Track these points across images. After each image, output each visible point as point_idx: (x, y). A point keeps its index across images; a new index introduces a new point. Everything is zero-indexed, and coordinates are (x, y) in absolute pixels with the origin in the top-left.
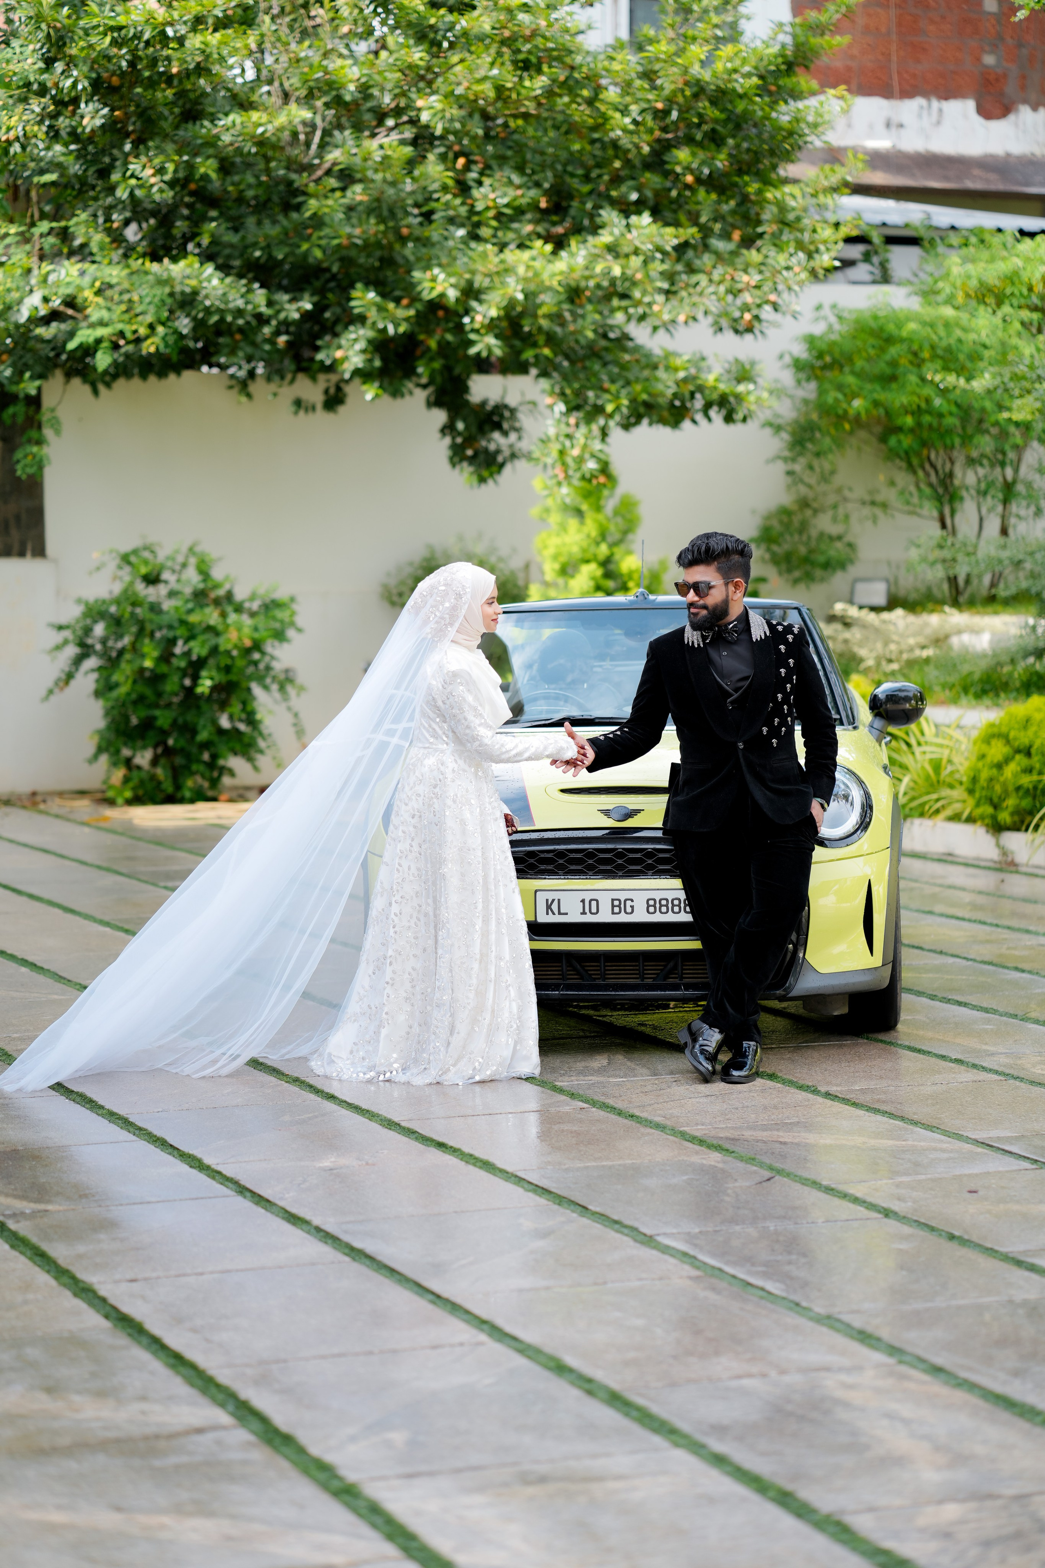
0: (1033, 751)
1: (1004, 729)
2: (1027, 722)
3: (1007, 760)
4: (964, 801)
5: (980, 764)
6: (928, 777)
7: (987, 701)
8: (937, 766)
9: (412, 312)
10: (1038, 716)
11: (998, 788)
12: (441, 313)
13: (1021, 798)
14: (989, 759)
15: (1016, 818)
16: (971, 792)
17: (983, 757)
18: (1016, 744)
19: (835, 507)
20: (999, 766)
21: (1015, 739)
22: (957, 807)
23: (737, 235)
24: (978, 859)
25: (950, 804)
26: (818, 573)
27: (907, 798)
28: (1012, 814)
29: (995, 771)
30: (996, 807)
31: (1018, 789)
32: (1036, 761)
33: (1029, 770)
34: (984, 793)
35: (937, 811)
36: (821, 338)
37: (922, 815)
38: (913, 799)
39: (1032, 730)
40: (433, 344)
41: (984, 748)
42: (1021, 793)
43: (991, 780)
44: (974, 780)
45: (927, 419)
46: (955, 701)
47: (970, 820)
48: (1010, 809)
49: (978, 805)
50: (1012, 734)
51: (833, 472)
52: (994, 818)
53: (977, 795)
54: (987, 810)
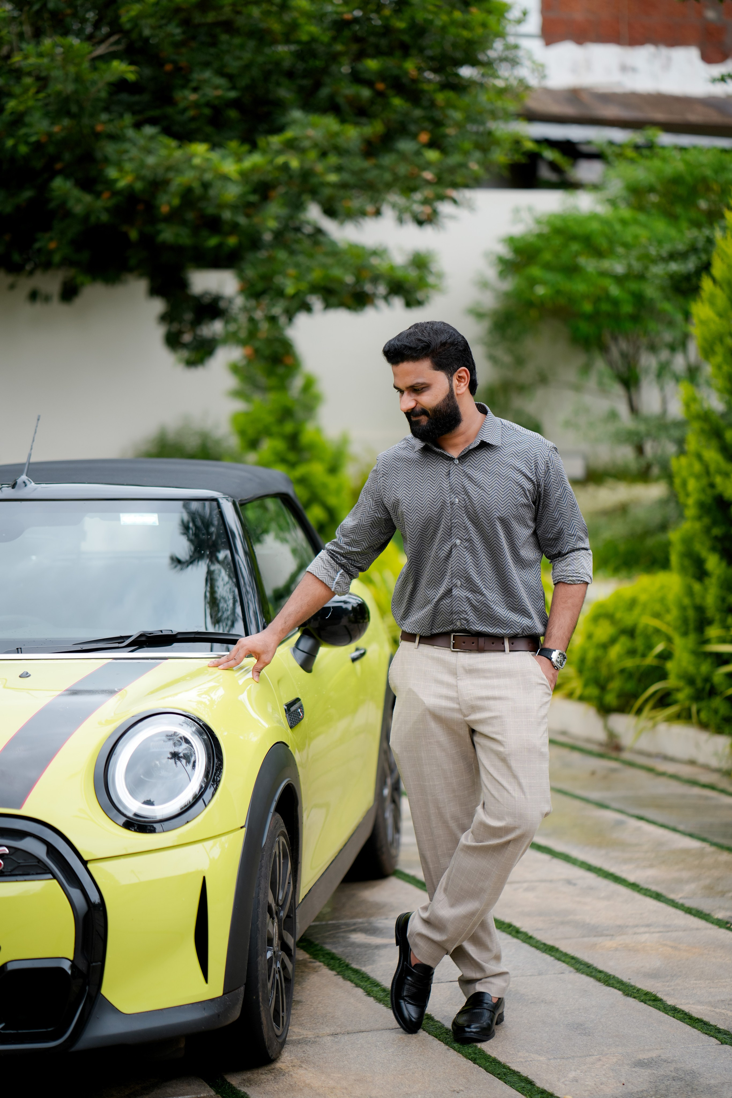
0: (638, 631)
1: (611, 610)
2: (632, 604)
3: (613, 641)
4: (577, 680)
5: (588, 644)
9: (110, 203)
10: (643, 598)
11: (604, 670)
12: (141, 207)
13: (625, 682)
14: (596, 639)
15: (621, 700)
16: (580, 671)
17: (590, 636)
18: (622, 625)
20: (605, 646)
21: (621, 620)
22: (572, 684)
23: (424, 137)
24: (588, 740)
25: (566, 682)
28: (618, 697)
29: (600, 653)
30: (603, 688)
31: (622, 671)
32: (639, 643)
33: (632, 652)
34: (592, 674)
39: (637, 611)
40: (134, 235)
41: (593, 628)
42: (625, 675)
43: (597, 660)
44: (582, 661)
45: (605, 307)
47: (582, 699)
48: (616, 692)
49: (586, 685)
50: (618, 615)
52: (601, 699)
53: (586, 674)
54: (593, 691)
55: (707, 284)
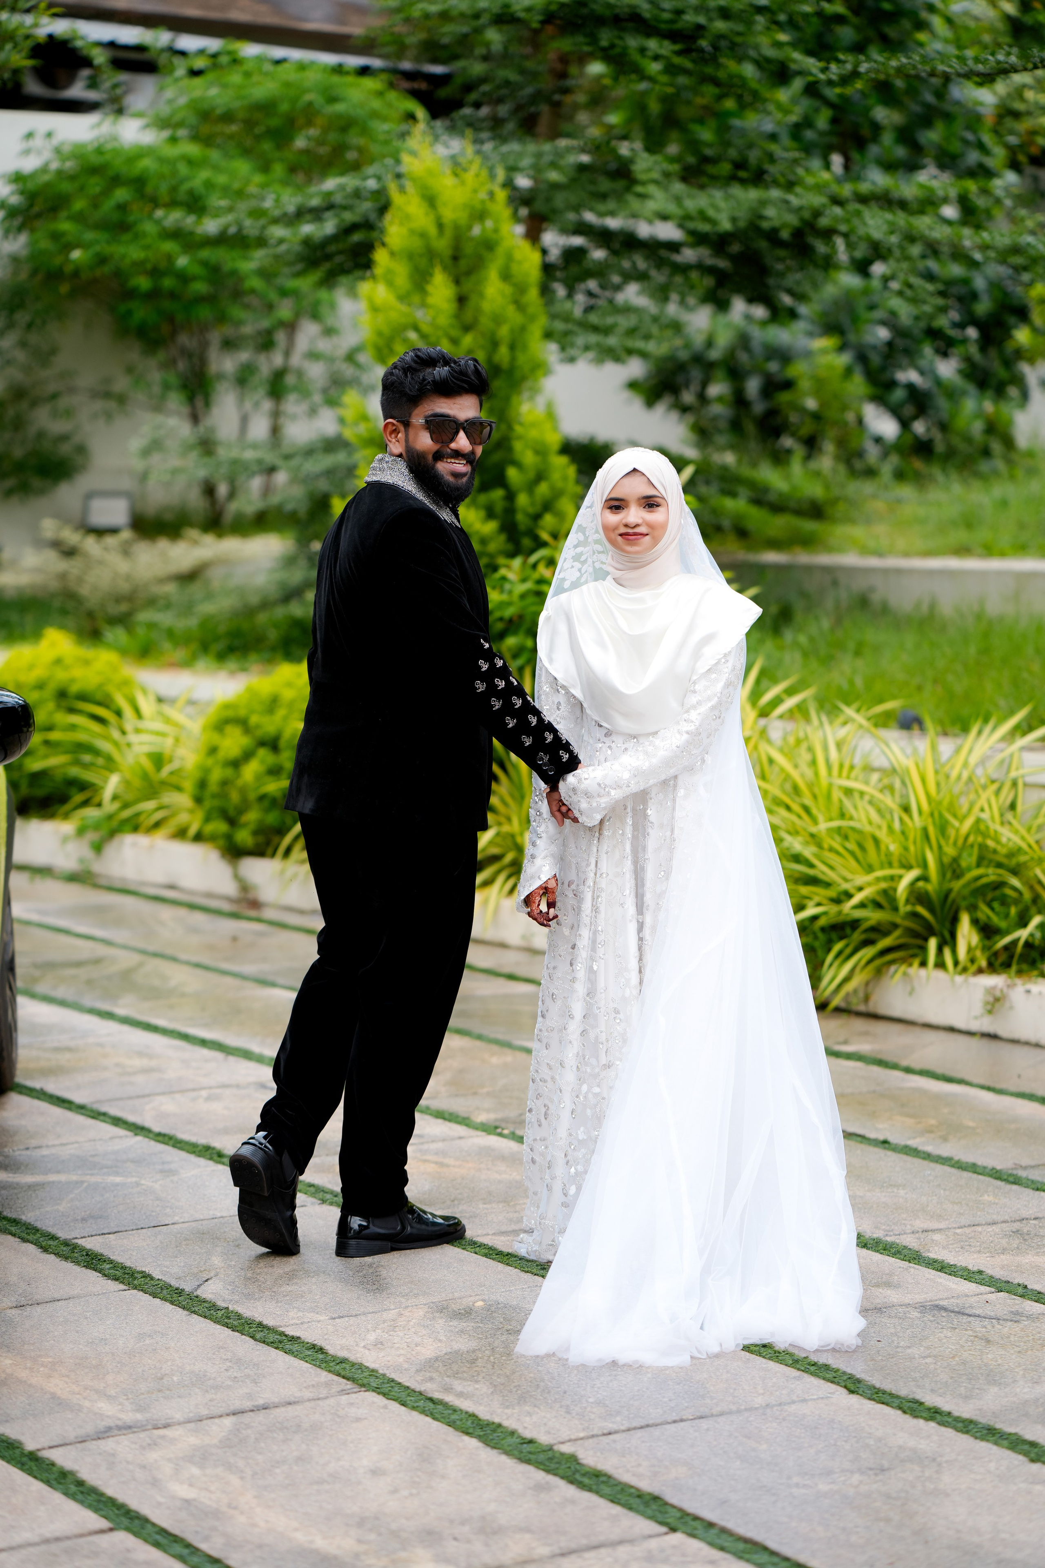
0: (282, 743)
1: (242, 713)
2: (273, 703)
3: (247, 756)
4: (191, 811)
5: (210, 762)
6: (145, 776)
7: (232, 664)
8: (158, 760)
10: (288, 695)
11: (235, 797)
13: (267, 810)
14: (222, 754)
15: (261, 839)
16: (198, 800)
17: (213, 750)
18: (259, 733)
19: (54, 396)
20: (236, 764)
21: (258, 726)
22: (183, 818)
24: (210, 895)
25: (173, 815)
26: (36, 482)
27: (116, 805)
28: (255, 833)
29: (229, 772)
30: (232, 822)
31: (262, 798)
32: (285, 758)
33: (273, 772)
34: (216, 803)
35: (157, 825)
36: (33, 175)
37: (136, 829)
38: (126, 806)
39: (281, 713)
41: (216, 738)
42: (266, 803)
43: (225, 783)
44: (202, 784)
45: (168, 283)
46: (187, 664)
47: (198, 838)
48: (252, 827)
49: (207, 819)
50: (254, 719)
51: (53, 351)
52: (229, 837)
53: (208, 803)
54: (220, 826)
55: (381, 257)
